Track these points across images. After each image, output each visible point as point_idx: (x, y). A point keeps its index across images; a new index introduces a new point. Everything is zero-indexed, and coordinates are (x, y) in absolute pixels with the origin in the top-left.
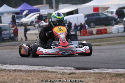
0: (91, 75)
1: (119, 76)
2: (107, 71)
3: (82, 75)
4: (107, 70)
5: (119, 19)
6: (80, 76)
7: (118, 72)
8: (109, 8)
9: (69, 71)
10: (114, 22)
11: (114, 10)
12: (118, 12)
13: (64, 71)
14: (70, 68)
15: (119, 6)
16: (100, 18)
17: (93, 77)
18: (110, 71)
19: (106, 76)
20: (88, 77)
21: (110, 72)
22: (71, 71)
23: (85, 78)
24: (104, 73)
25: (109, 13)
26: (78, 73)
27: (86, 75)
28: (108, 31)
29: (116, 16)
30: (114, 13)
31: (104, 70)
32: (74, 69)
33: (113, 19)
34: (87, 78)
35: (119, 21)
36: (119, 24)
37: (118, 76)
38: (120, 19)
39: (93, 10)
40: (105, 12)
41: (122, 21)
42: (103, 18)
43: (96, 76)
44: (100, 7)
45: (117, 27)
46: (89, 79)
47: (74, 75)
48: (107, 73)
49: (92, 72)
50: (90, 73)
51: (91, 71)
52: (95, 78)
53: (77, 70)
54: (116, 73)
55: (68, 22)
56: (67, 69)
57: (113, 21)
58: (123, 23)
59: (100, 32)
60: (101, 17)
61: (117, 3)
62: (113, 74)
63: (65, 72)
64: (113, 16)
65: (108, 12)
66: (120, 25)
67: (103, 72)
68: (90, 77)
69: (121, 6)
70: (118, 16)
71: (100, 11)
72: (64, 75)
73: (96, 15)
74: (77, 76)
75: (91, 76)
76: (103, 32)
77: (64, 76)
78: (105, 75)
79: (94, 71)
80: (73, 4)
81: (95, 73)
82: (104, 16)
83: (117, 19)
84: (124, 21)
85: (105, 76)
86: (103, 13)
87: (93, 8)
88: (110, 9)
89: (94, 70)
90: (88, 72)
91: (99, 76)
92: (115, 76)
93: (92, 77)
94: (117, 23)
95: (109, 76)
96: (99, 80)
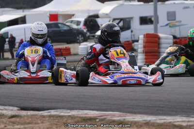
0: (44, 119)
1: (88, 121)
2: (69, 113)
3: (30, 119)
4: (69, 111)
5: (88, 34)
6: (27, 121)
7: (87, 116)
8: (73, 15)
9: (10, 113)
10: (81, 38)
11: (82, 20)
12: (88, 23)
13: (3, 113)
14: (11, 108)
15: (89, 13)
16: (60, 31)
17: (48, 123)
18: (74, 113)
19: (68, 122)
20: (39, 122)
21: (74, 115)
22: (13, 113)
23: (36, 124)
24: (65, 116)
25: (74, 23)
26: (25, 116)
27: (37, 119)
28: (72, 51)
29: (84, 28)
30: (82, 24)
31: (65, 111)
32: (18, 110)
33: (80, 32)
34: (38, 124)
35: (89, 37)
36: (89, 40)
37: (86, 122)
38: (90, 33)
39: (48, 19)
40: (67, 22)
41: (94, 36)
42: (65, 30)
43: (52, 121)
44: (59, 13)
45: (86, 45)
46: (41, 125)
47: (18, 119)
48: (70, 116)
49: (46, 115)
50: (44, 117)
51: (45, 113)
52: (51, 124)
53: (23, 111)
54: (82, 117)
55: (9, 36)
56: (7, 110)
57: (80, 36)
58: (95, 39)
59: (60, 53)
60: (61, 29)
61: (85, 8)
62: (78, 119)
63: (3, 115)
64: (80, 28)
65: (72, 22)
66: (90, 42)
67: (63, 114)
68: (42, 123)
69: (91, 14)
70: (87, 28)
71: (60, 21)
72: (2, 118)
73: (53, 25)
74: (22, 120)
75: (44, 121)
76: (64, 53)
77: (2, 120)
78: (66, 119)
79: (49, 114)
80: (18, 8)
81: (50, 116)
82: (65, 28)
83: (86, 33)
84: (96, 36)
85: (66, 121)
86: (64, 23)
87: (48, 15)
88: (75, 18)
89: (49, 112)
90: (40, 114)
91: (57, 121)
92: (82, 122)
93: (46, 123)
94: (86, 40)
95: (72, 121)
96: (57, 127)
